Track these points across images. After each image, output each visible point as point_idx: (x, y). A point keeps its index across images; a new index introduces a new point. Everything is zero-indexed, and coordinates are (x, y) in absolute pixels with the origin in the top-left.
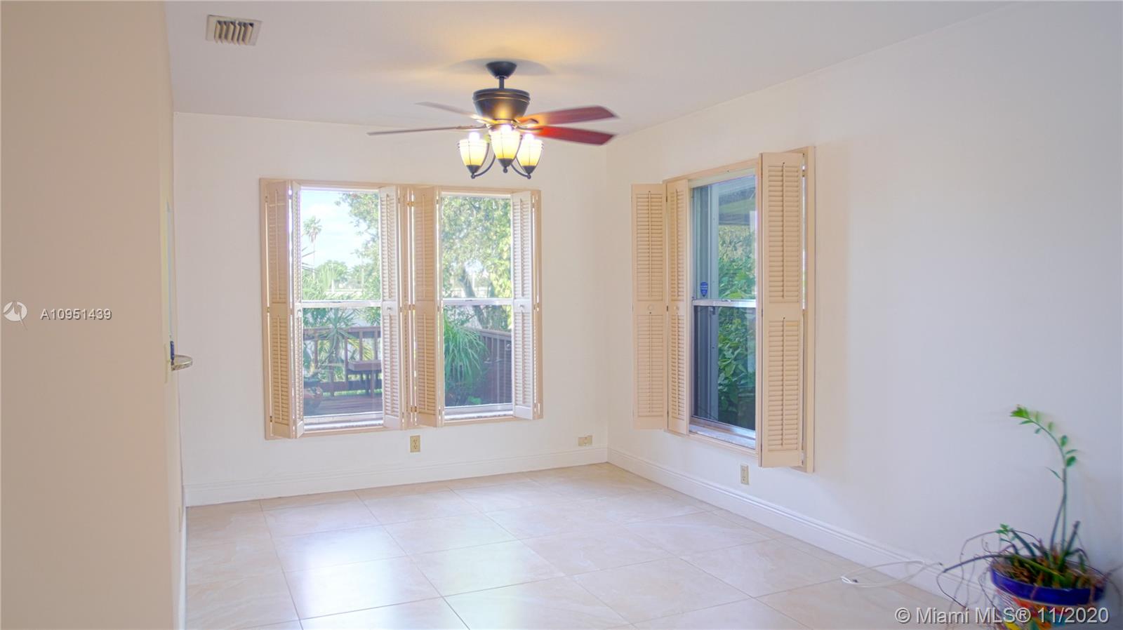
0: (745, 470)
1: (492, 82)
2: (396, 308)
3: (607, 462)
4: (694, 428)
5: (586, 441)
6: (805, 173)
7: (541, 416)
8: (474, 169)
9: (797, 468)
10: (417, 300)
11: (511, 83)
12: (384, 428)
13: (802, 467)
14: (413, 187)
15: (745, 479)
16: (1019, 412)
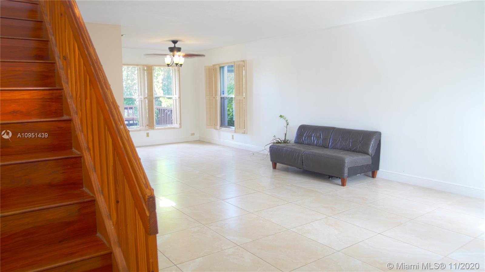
0: (233, 136)
1: (172, 45)
2: (143, 99)
3: (199, 140)
4: (221, 128)
5: (193, 134)
6: (244, 66)
7: (181, 127)
8: (168, 65)
9: (243, 133)
10: (148, 96)
11: (177, 45)
12: (140, 130)
13: (244, 133)
14: (146, 65)
15: (233, 138)
16: (281, 116)
